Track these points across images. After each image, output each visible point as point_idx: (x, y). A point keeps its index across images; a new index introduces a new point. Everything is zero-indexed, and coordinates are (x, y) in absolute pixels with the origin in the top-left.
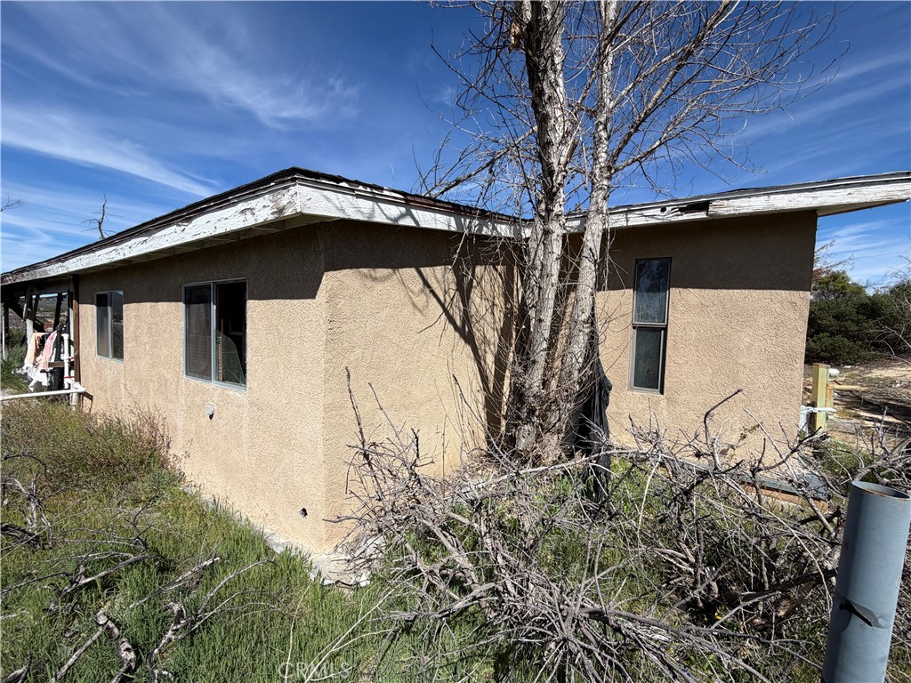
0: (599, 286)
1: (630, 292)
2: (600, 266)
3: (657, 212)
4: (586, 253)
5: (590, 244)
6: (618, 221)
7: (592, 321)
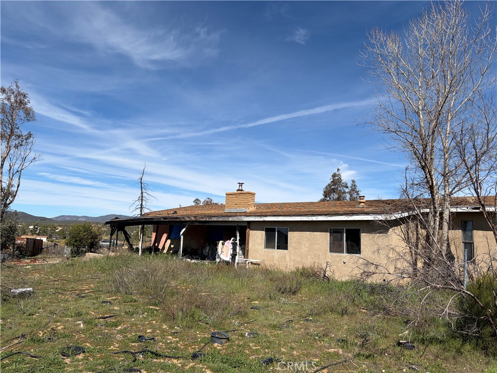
0: (449, 229)
1: (460, 231)
2: (449, 224)
3: (466, 208)
4: (444, 220)
5: (446, 218)
6: (454, 210)
7: (448, 239)
